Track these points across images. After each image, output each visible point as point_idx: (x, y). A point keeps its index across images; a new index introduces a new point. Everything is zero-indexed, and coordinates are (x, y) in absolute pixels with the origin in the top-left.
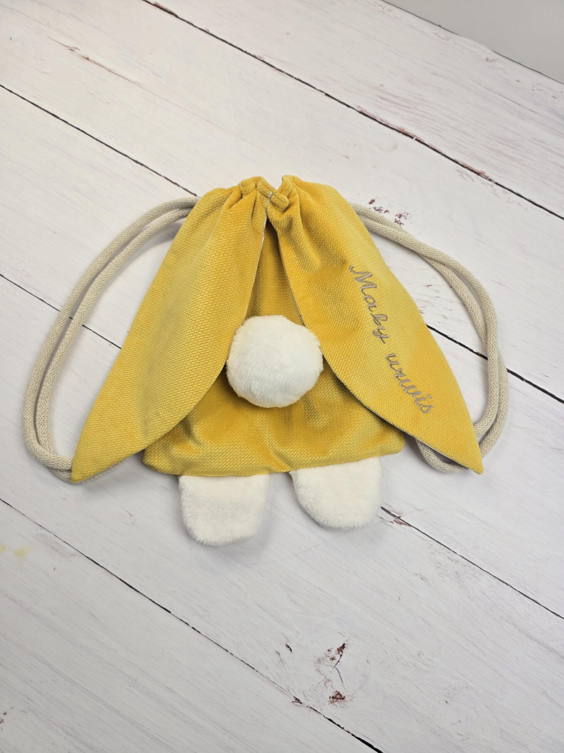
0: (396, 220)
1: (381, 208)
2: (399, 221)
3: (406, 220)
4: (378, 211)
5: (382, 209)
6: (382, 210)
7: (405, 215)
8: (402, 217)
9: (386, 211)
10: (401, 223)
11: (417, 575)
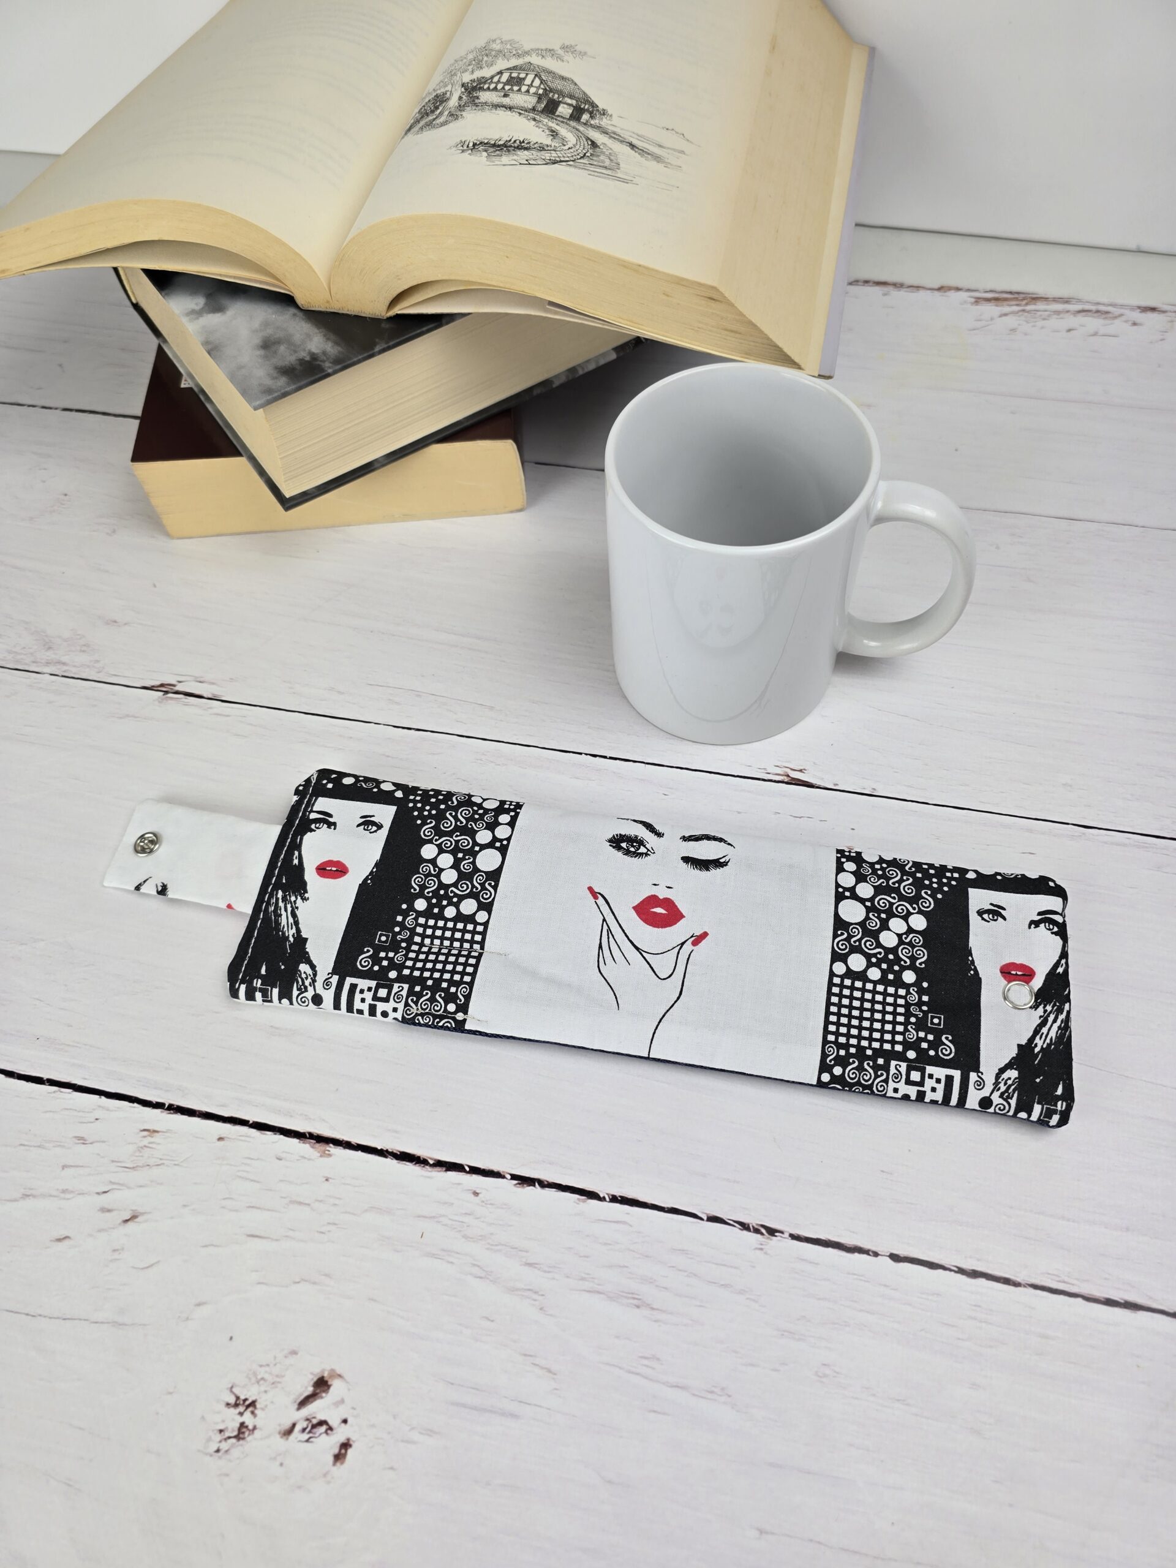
0: (253, 1413)
1: (307, 1441)
2: (241, 1414)
3: (221, 1427)
4: (315, 1421)
5: (306, 1436)
6: (304, 1430)
7: (224, 1446)
8: (235, 1433)
9: (289, 1432)
10: (236, 1405)
11: (125, 624)
